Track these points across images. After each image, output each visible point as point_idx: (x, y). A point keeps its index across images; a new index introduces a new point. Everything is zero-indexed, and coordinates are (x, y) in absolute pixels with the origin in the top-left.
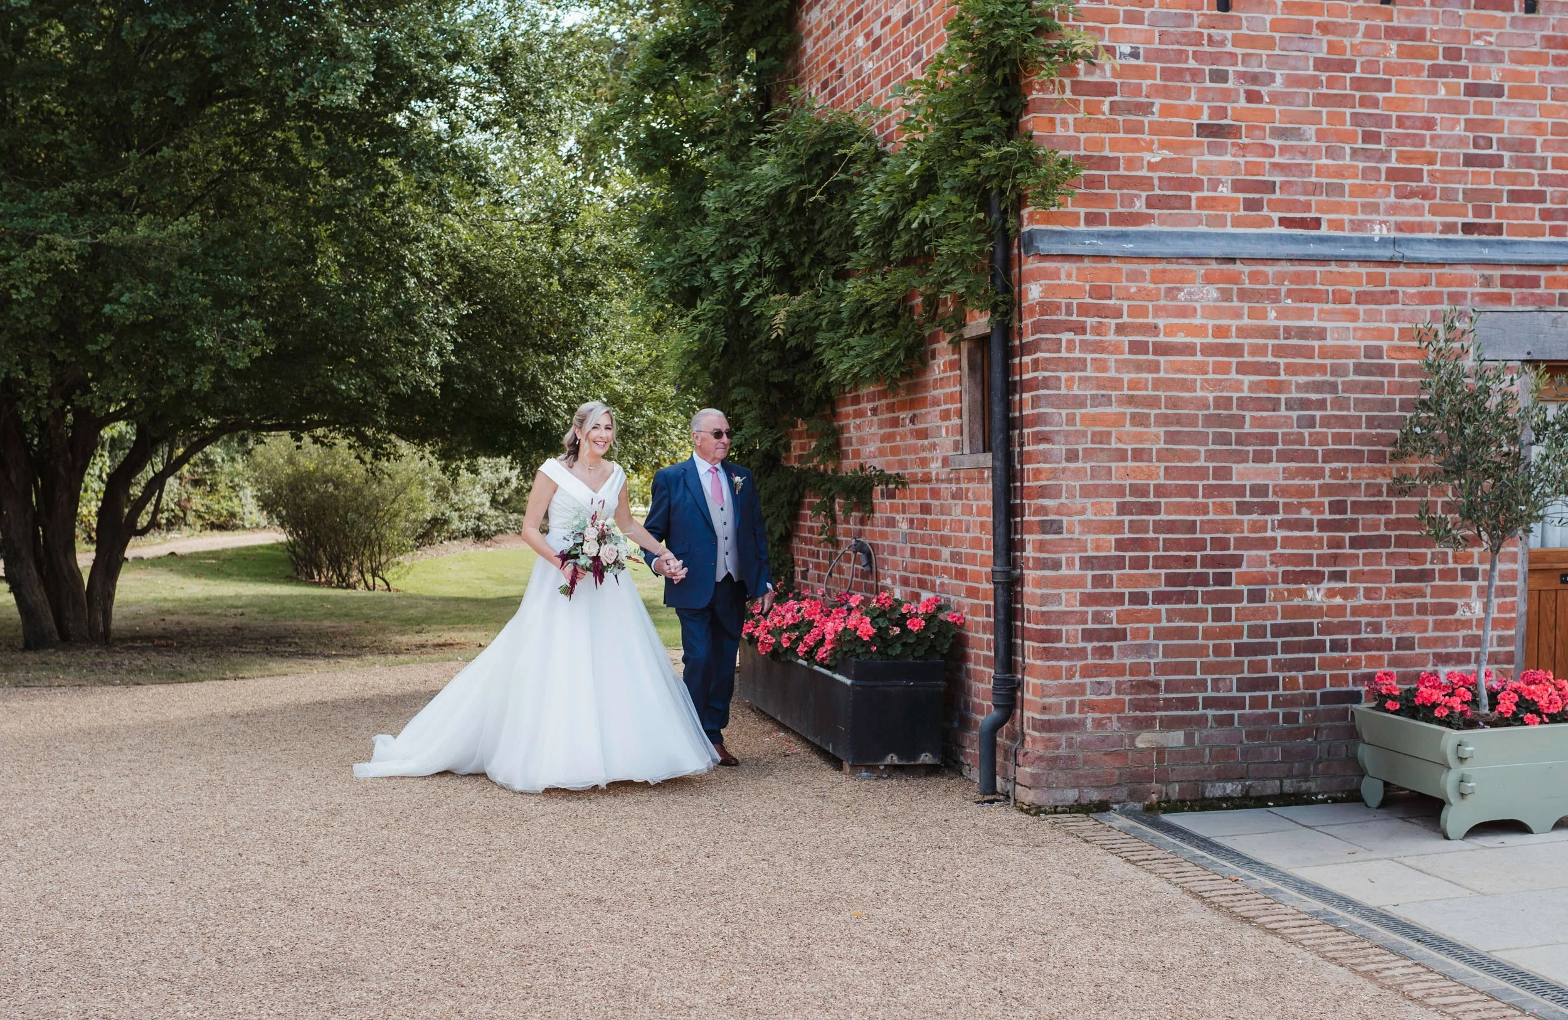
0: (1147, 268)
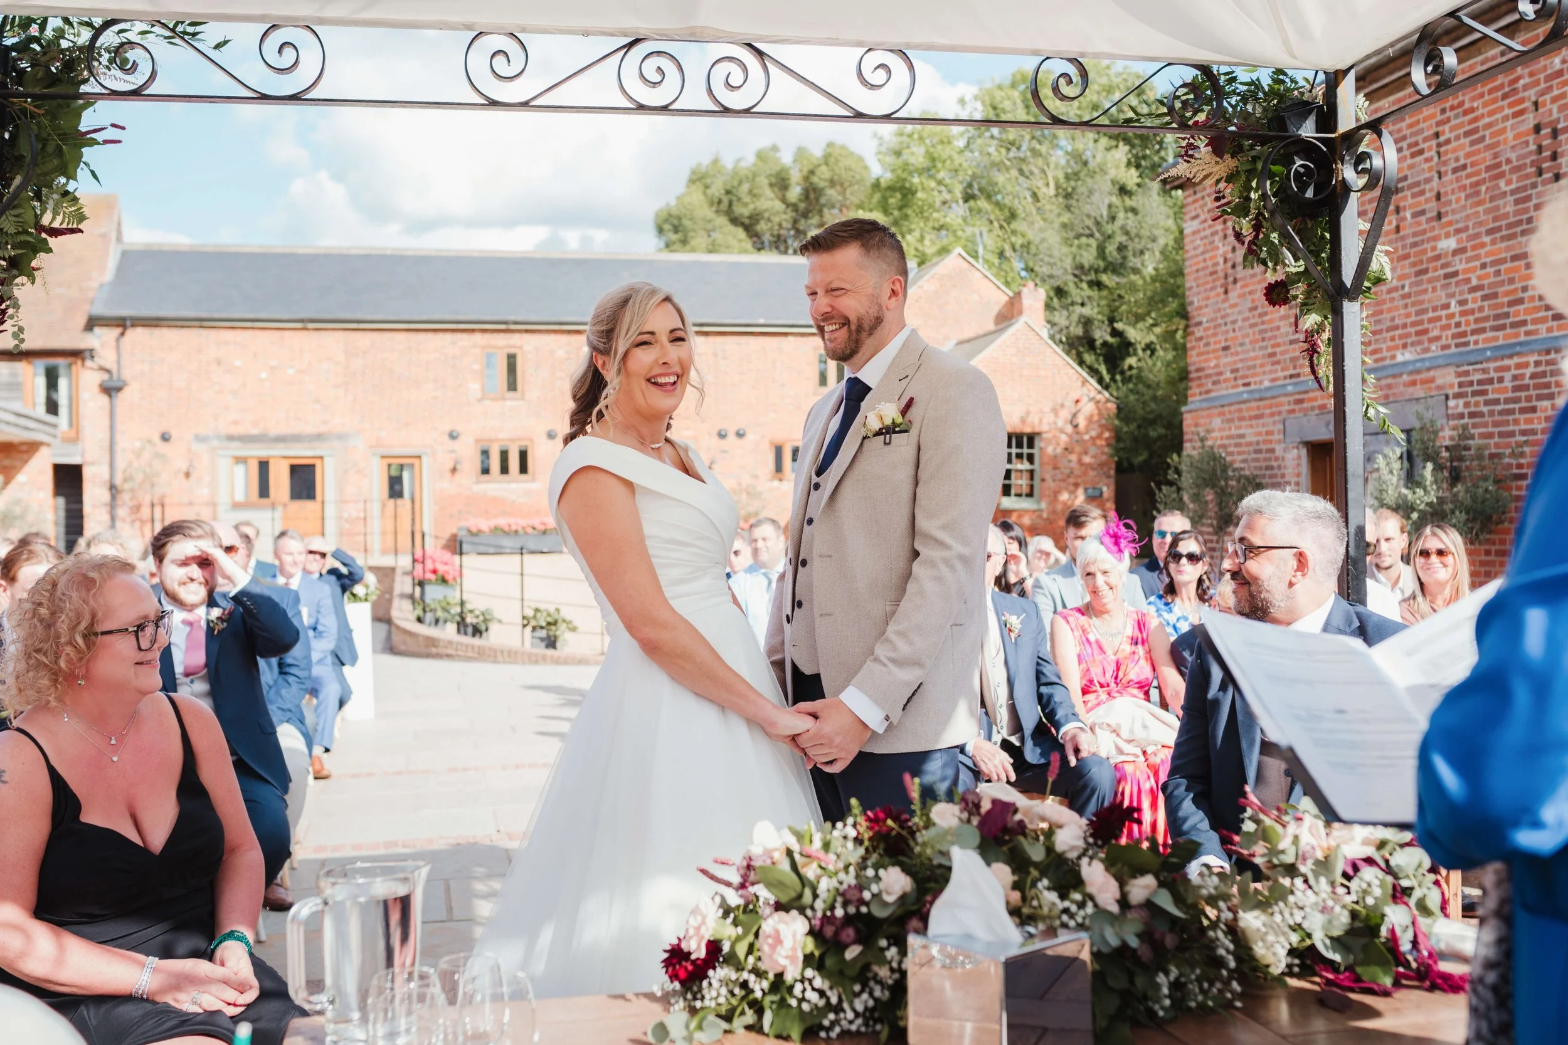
0: (1205, 413)
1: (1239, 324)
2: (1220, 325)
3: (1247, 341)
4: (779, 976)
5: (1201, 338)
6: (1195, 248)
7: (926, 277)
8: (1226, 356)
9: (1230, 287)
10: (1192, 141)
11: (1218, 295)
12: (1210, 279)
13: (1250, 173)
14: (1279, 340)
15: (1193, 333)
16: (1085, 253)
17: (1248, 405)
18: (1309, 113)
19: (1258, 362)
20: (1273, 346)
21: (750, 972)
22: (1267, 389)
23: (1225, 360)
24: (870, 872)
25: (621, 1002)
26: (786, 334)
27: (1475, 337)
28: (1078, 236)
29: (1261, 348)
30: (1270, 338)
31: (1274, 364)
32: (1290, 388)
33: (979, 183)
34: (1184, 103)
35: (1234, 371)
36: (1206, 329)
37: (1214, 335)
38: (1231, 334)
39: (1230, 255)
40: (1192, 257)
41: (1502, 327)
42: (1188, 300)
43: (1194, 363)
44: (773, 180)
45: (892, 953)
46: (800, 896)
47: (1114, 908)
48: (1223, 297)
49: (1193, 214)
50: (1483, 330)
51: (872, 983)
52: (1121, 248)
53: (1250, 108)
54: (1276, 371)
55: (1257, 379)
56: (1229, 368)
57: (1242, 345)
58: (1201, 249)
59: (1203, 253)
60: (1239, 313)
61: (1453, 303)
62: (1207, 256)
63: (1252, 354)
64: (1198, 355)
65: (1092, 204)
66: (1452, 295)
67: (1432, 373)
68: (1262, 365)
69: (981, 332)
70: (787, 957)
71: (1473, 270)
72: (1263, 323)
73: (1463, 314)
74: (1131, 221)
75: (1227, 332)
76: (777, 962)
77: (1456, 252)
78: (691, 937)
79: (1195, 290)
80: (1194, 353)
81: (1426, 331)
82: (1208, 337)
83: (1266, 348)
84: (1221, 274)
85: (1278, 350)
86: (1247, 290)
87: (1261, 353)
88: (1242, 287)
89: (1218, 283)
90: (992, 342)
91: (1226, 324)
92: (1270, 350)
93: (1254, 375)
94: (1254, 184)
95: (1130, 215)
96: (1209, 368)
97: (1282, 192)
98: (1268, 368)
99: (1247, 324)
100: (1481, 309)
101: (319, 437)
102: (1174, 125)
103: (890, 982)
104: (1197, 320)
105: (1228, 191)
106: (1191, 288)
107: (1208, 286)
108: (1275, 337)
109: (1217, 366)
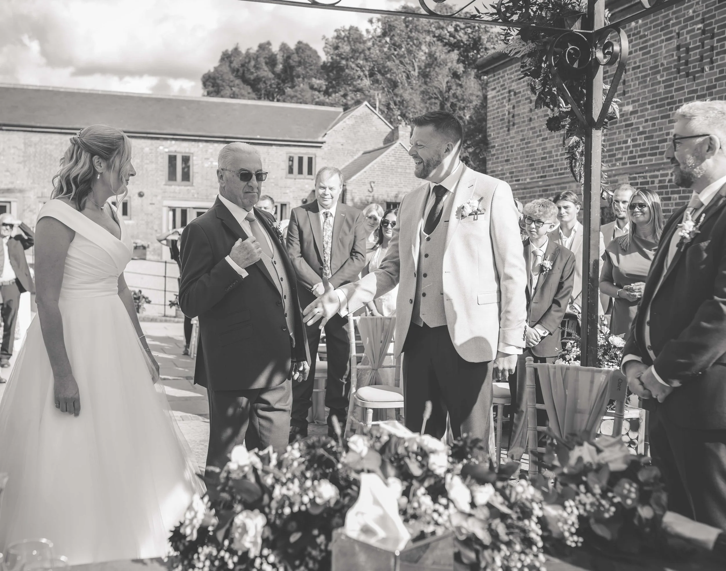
1: (515, 147)
2: (505, 148)
3: (519, 157)
4: (246, 553)
5: (494, 155)
6: (493, 106)
7: (348, 117)
8: (507, 165)
9: (511, 127)
10: (509, 31)
11: (504, 132)
12: (500, 123)
13: (544, 52)
14: (536, 157)
15: (490, 152)
16: (433, 107)
17: (518, 191)
18: (578, 18)
19: (524, 169)
20: (532, 160)
21: (226, 551)
22: (528, 183)
23: (506, 167)
24: (309, 483)
25: (139, 566)
26: (271, 145)
27: (640, 159)
28: (430, 98)
29: (526, 161)
30: (531, 156)
31: (532, 170)
32: (541, 183)
33: (378, 68)
34: (507, 8)
35: (510, 173)
36: (497, 150)
37: (502, 153)
38: (510, 153)
39: (511, 110)
40: (491, 111)
41: (655, 154)
42: (488, 134)
43: (490, 168)
44: (267, 60)
45: (321, 539)
46: (261, 499)
47: (467, 509)
48: (507, 133)
49: (493, 87)
50: (644, 156)
51: (307, 559)
52: (453, 105)
53: (544, 14)
54: (533, 174)
55: (523, 178)
56: (508, 171)
57: (516, 159)
58: (496, 106)
59: (497, 108)
60: (515, 142)
61: (629, 140)
62: (499, 110)
63: (521, 164)
64: (492, 164)
65: (438, 81)
66: (629, 136)
67: (616, 178)
68: (526, 170)
69: (376, 148)
70: (251, 542)
71: (641, 123)
72: (528, 148)
73: (634, 146)
74: (459, 92)
75: (508, 152)
76: (243, 545)
77: (632, 113)
78: (187, 526)
79: (492, 129)
80: (490, 162)
81: (614, 155)
82: (498, 154)
83: (529, 161)
84: (506, 120)
85: (535, 162)
86: (520, 129)
87: (526, 164)
88: (518, 128)
89: (505, 125)
90: (382, 153)
91: (508, 148)
92: (531, 162)
93: (522, 176)
94: (544, 59)
95: (459, 88)
96: (498, 171)
97: (560, 63)
98: (530, 172)
99: (519, 148)
100: (644, 144)
101: (9, 191)
102: (500, 21)
103: (319, 558)
104: (493, 145)
105: (529, 62)
106: (490, 127)
107: (499, 127)
108: (534, 155)
109: (502, 170)
